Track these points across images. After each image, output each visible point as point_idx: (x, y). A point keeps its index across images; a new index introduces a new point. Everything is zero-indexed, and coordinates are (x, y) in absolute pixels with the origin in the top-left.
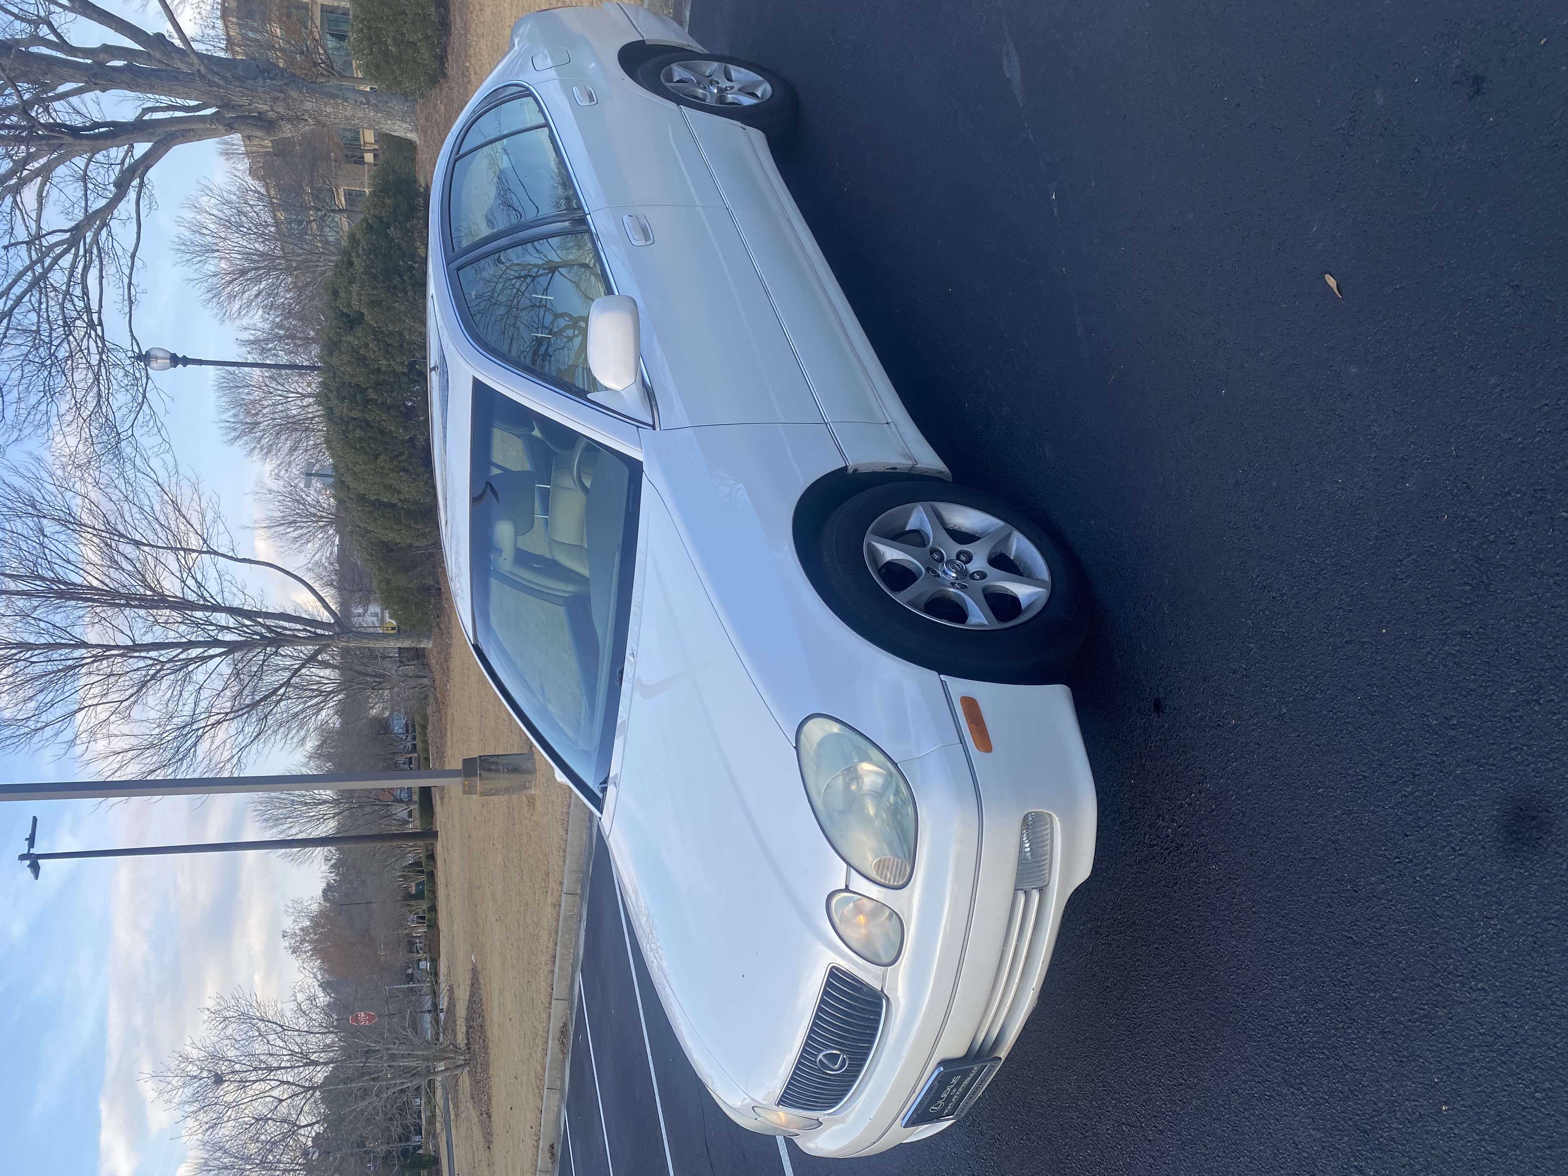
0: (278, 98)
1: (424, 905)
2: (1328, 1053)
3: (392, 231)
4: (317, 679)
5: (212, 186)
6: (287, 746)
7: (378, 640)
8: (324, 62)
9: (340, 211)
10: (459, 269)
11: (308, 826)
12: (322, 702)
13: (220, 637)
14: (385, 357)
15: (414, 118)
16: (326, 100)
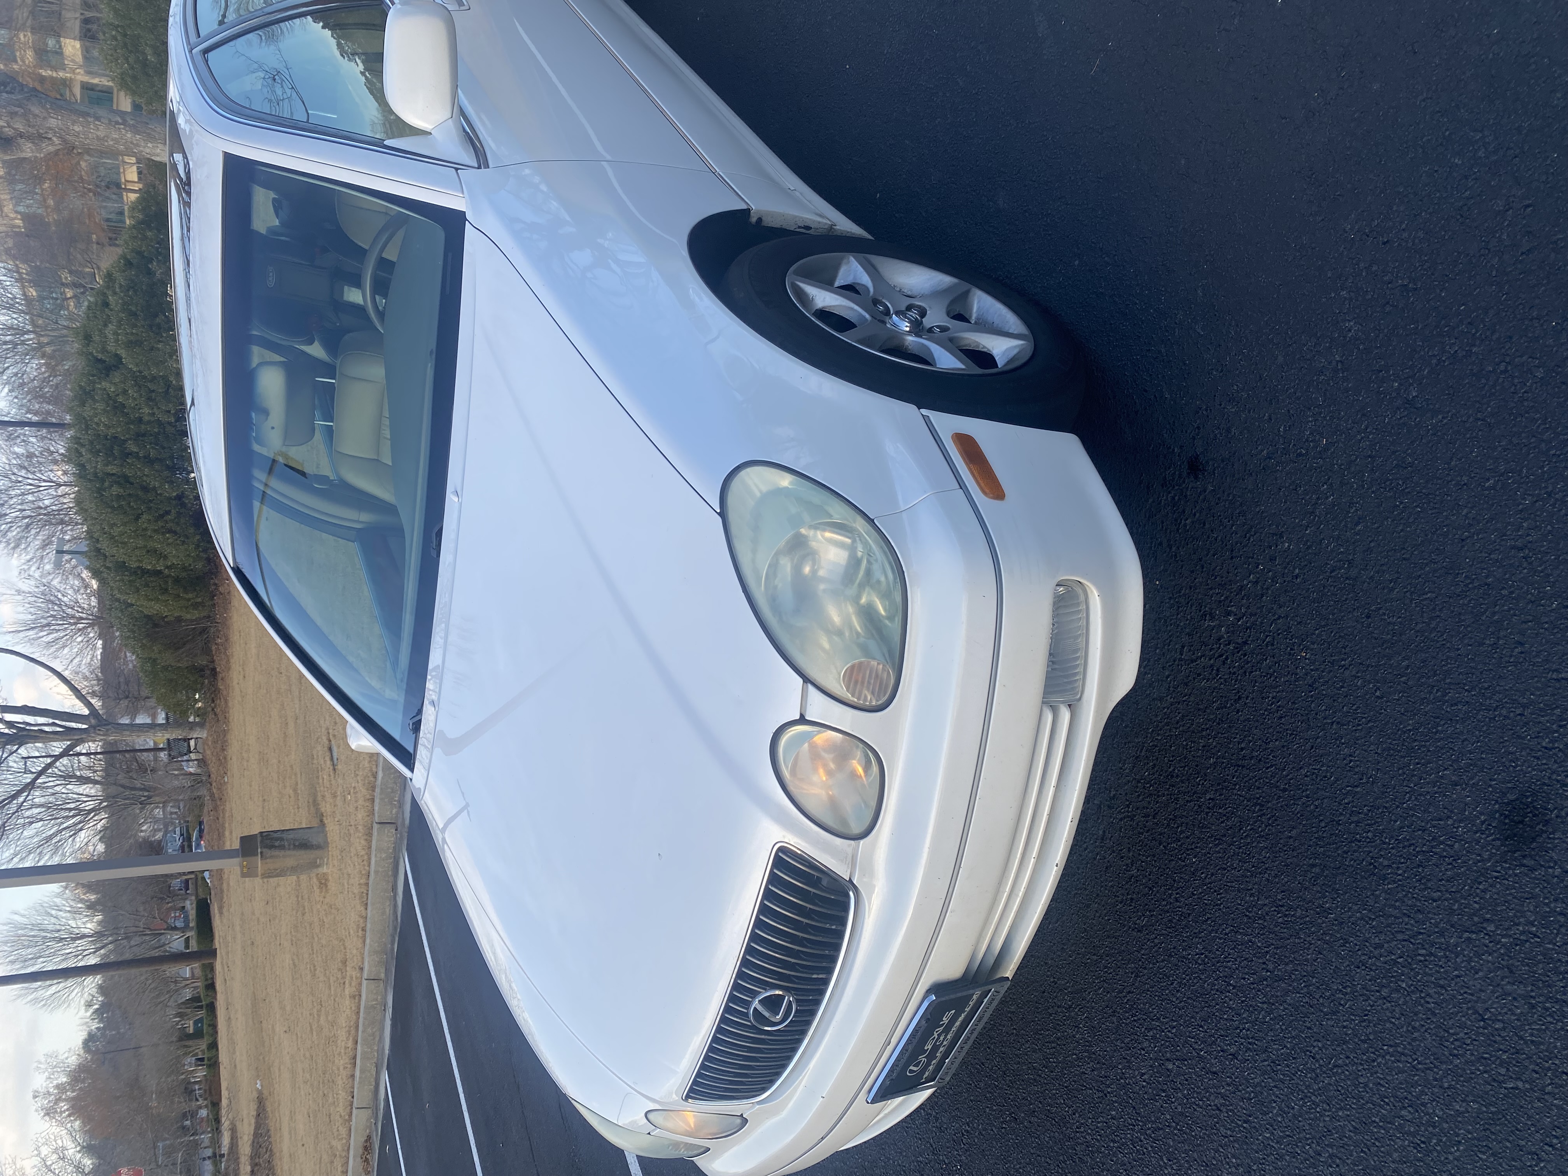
0: (16, 113)
1: (203, 1044)
7: (142, 731)
10: (206, 51)
14: (147, 405)
16: (74, 118)
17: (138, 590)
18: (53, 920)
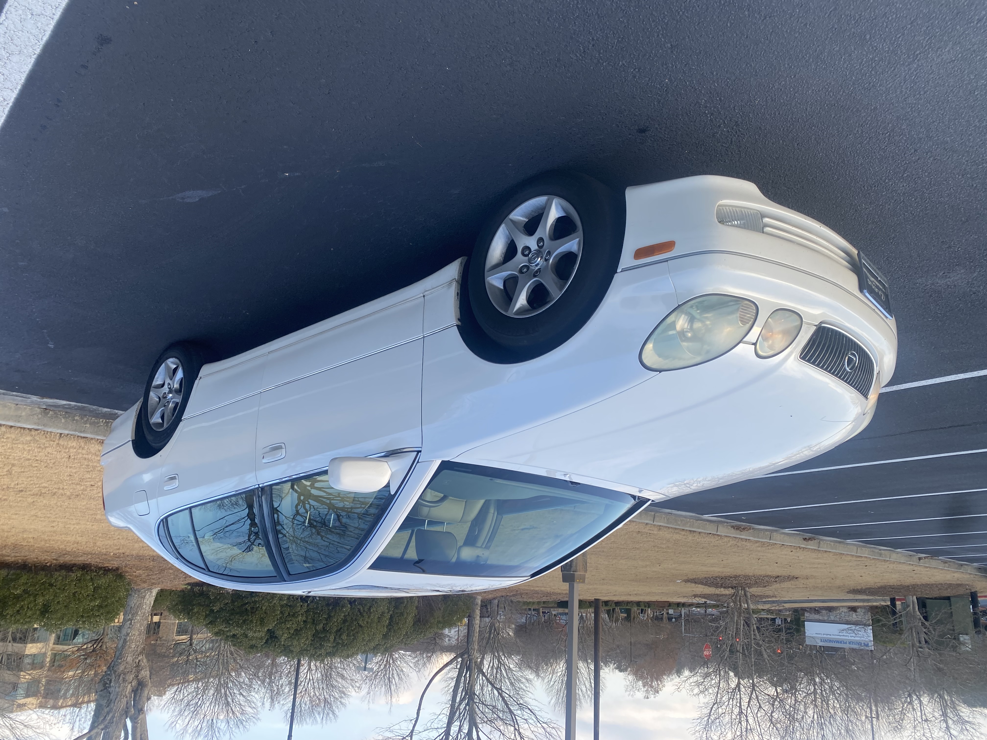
0: (124, 678)
1: (635, 609)
2: (900, 35)
3: (216, 609)
4: (490, 669)
5: (170, 722)
6: (531, 690)
7: (474, 631)
8: (93, 645)
9: (191, 639)
10: (289, 574)
11: (581, 679)
12: (505, 667)
13: (466, 731)
14: (297, 617)
15: (143, 590)
16: (127, 647)
17: (399, 628)
18: (556, 683)
